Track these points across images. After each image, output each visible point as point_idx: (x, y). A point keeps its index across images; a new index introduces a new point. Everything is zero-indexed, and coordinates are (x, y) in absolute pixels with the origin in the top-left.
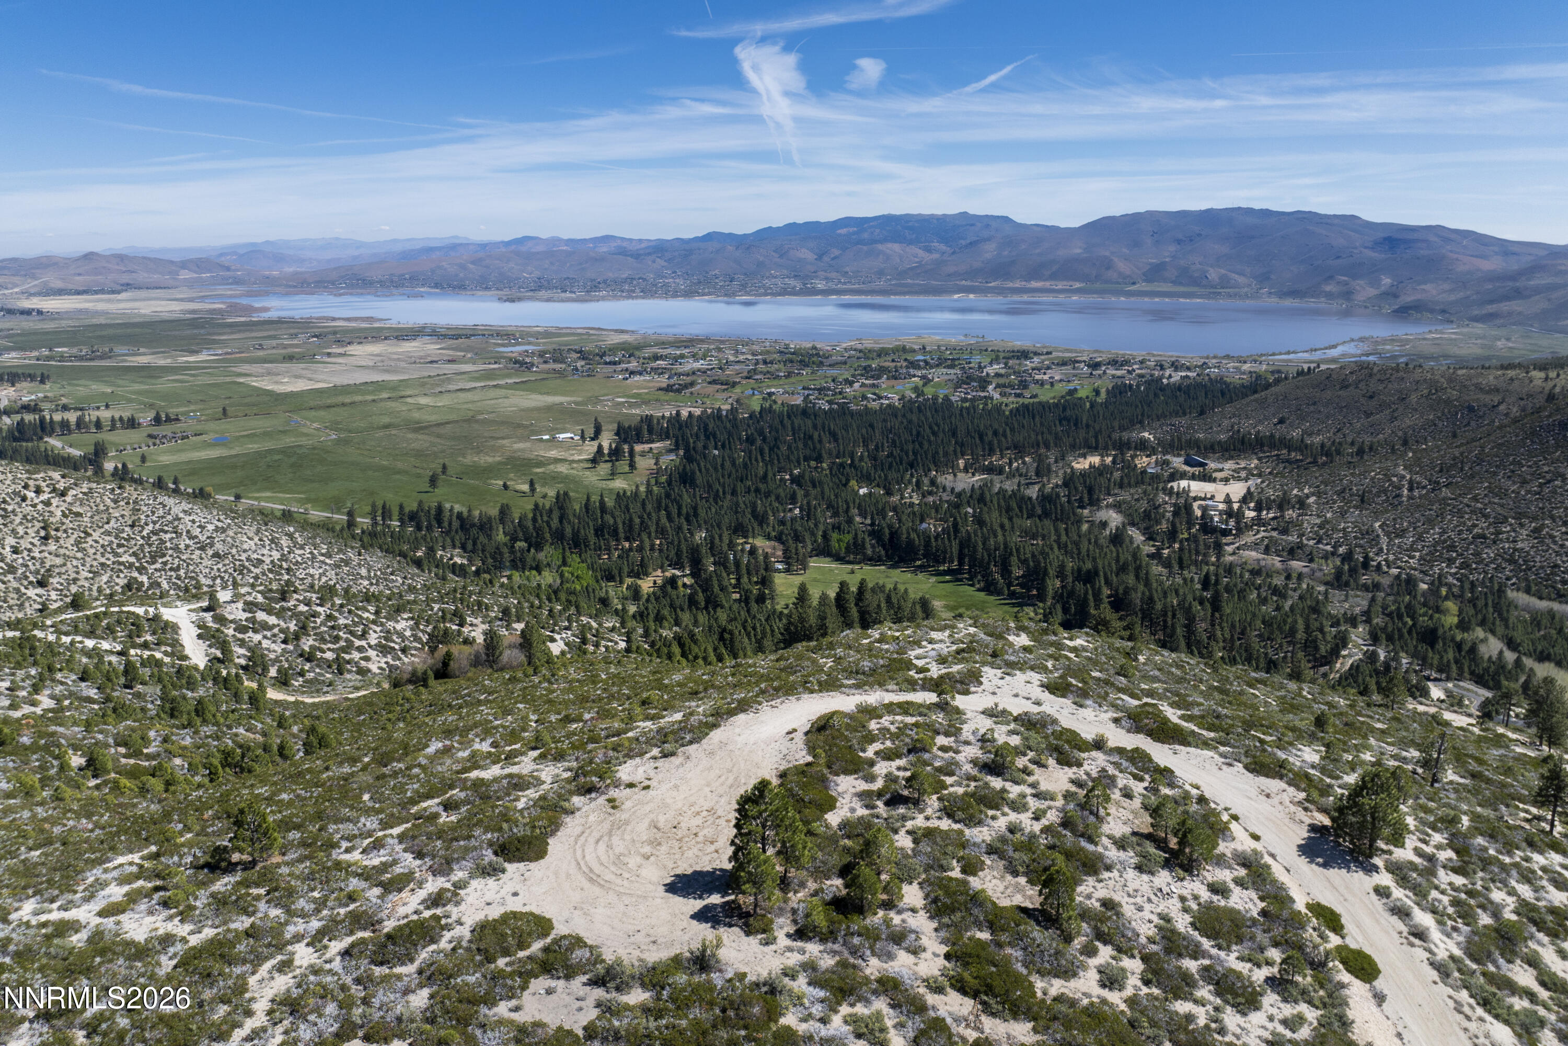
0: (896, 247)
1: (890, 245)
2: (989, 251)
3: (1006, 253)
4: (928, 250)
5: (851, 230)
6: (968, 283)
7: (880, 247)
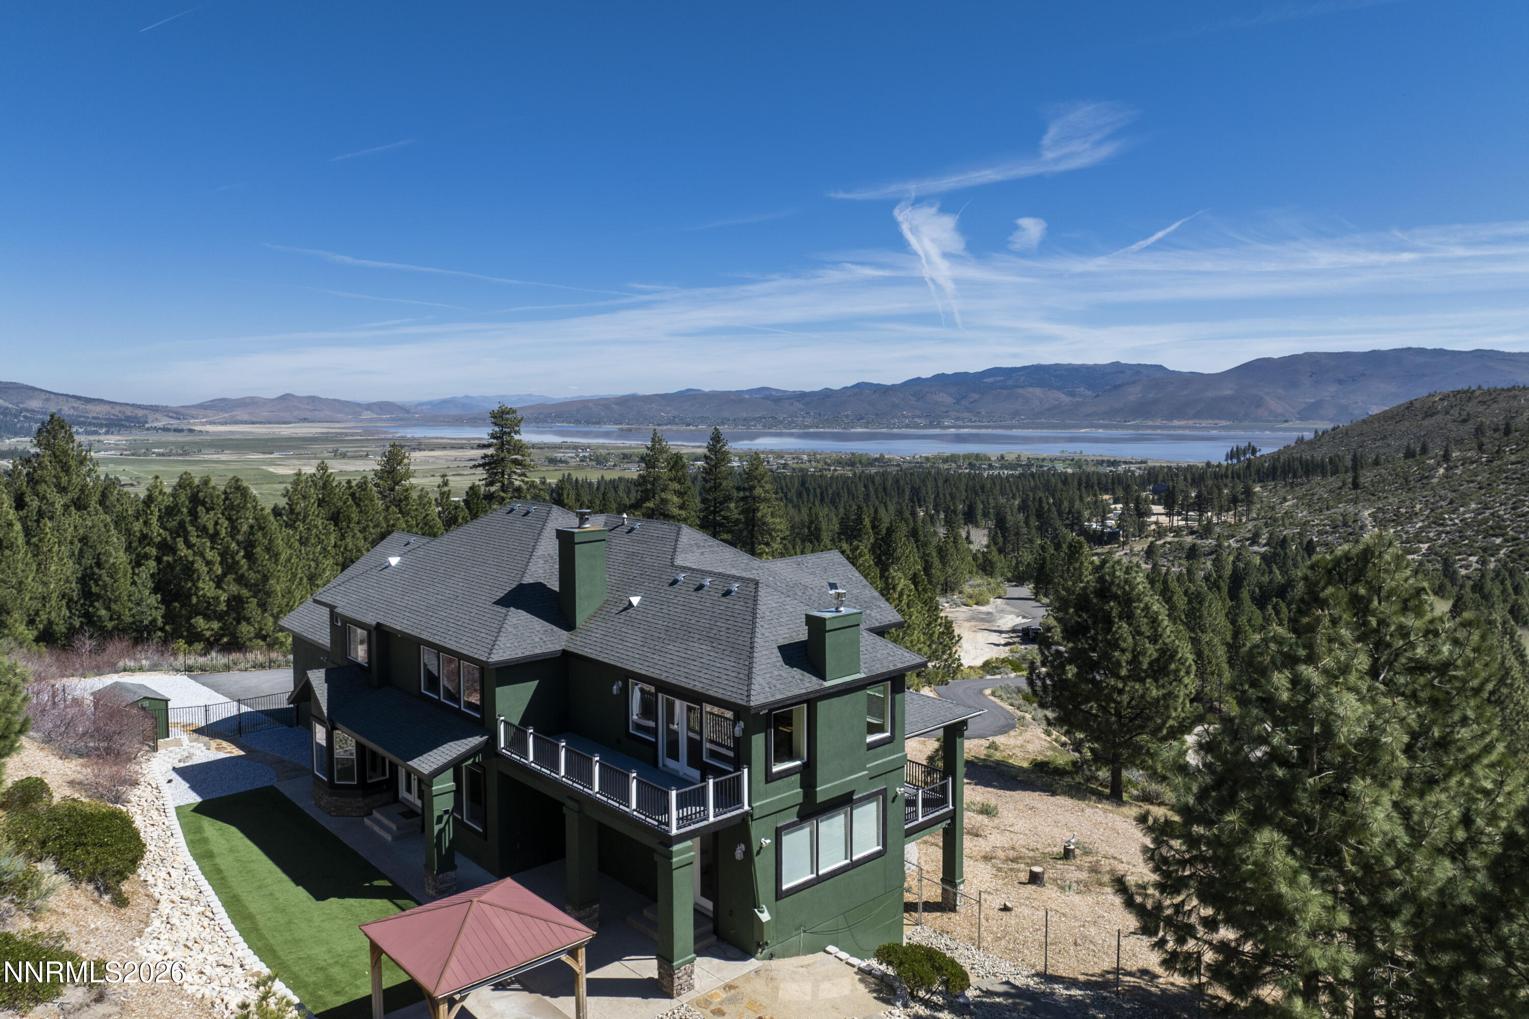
0: (1038, 391)
1: (1030, 389)
2: (1134, 394)
3: (1151, 395)
4: (1072, 394)
5: (998, 379)
6: (1107, 422)
7: (1020, 391)
